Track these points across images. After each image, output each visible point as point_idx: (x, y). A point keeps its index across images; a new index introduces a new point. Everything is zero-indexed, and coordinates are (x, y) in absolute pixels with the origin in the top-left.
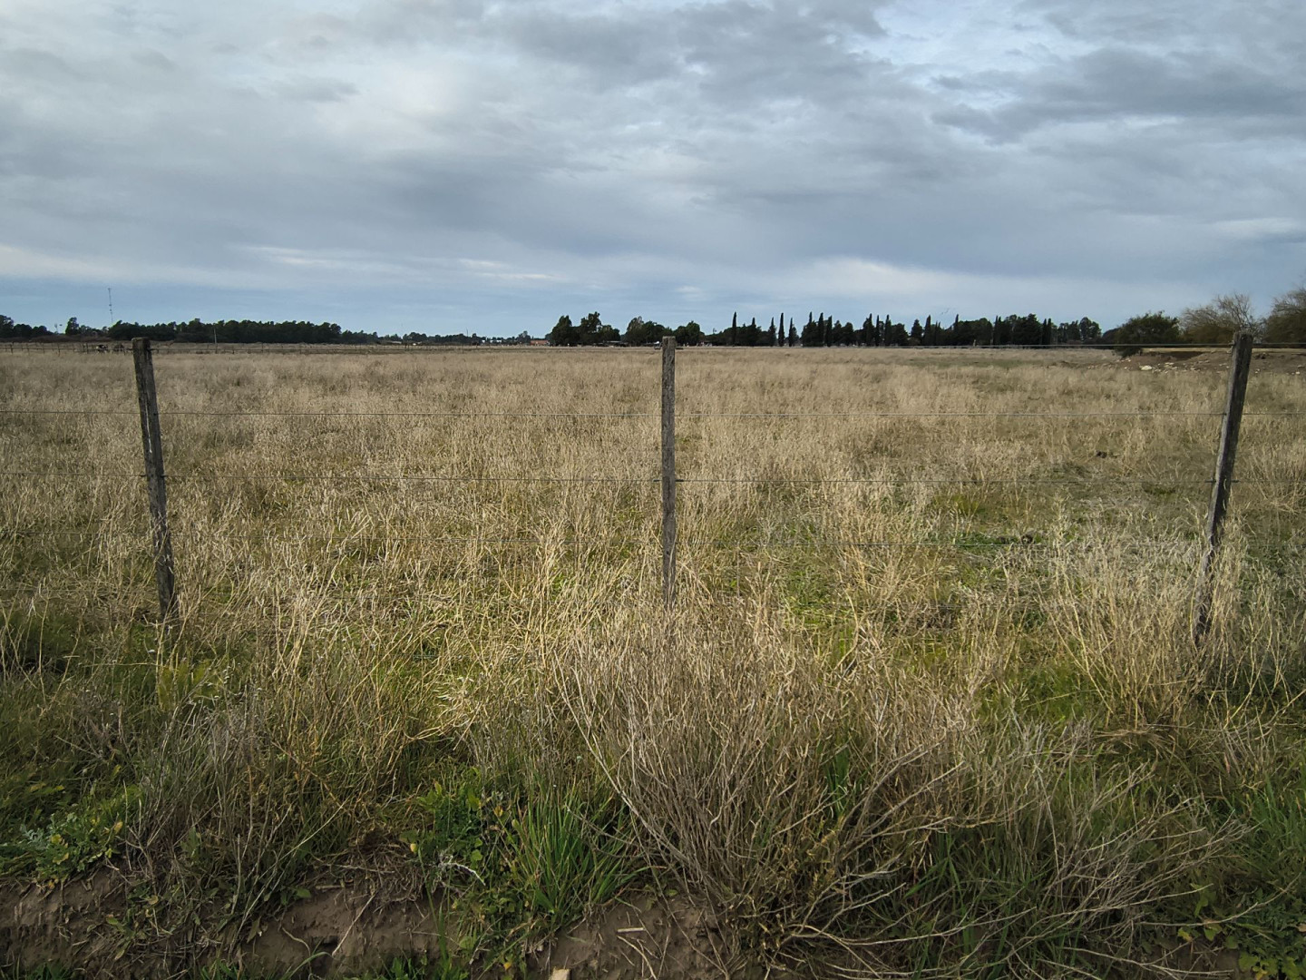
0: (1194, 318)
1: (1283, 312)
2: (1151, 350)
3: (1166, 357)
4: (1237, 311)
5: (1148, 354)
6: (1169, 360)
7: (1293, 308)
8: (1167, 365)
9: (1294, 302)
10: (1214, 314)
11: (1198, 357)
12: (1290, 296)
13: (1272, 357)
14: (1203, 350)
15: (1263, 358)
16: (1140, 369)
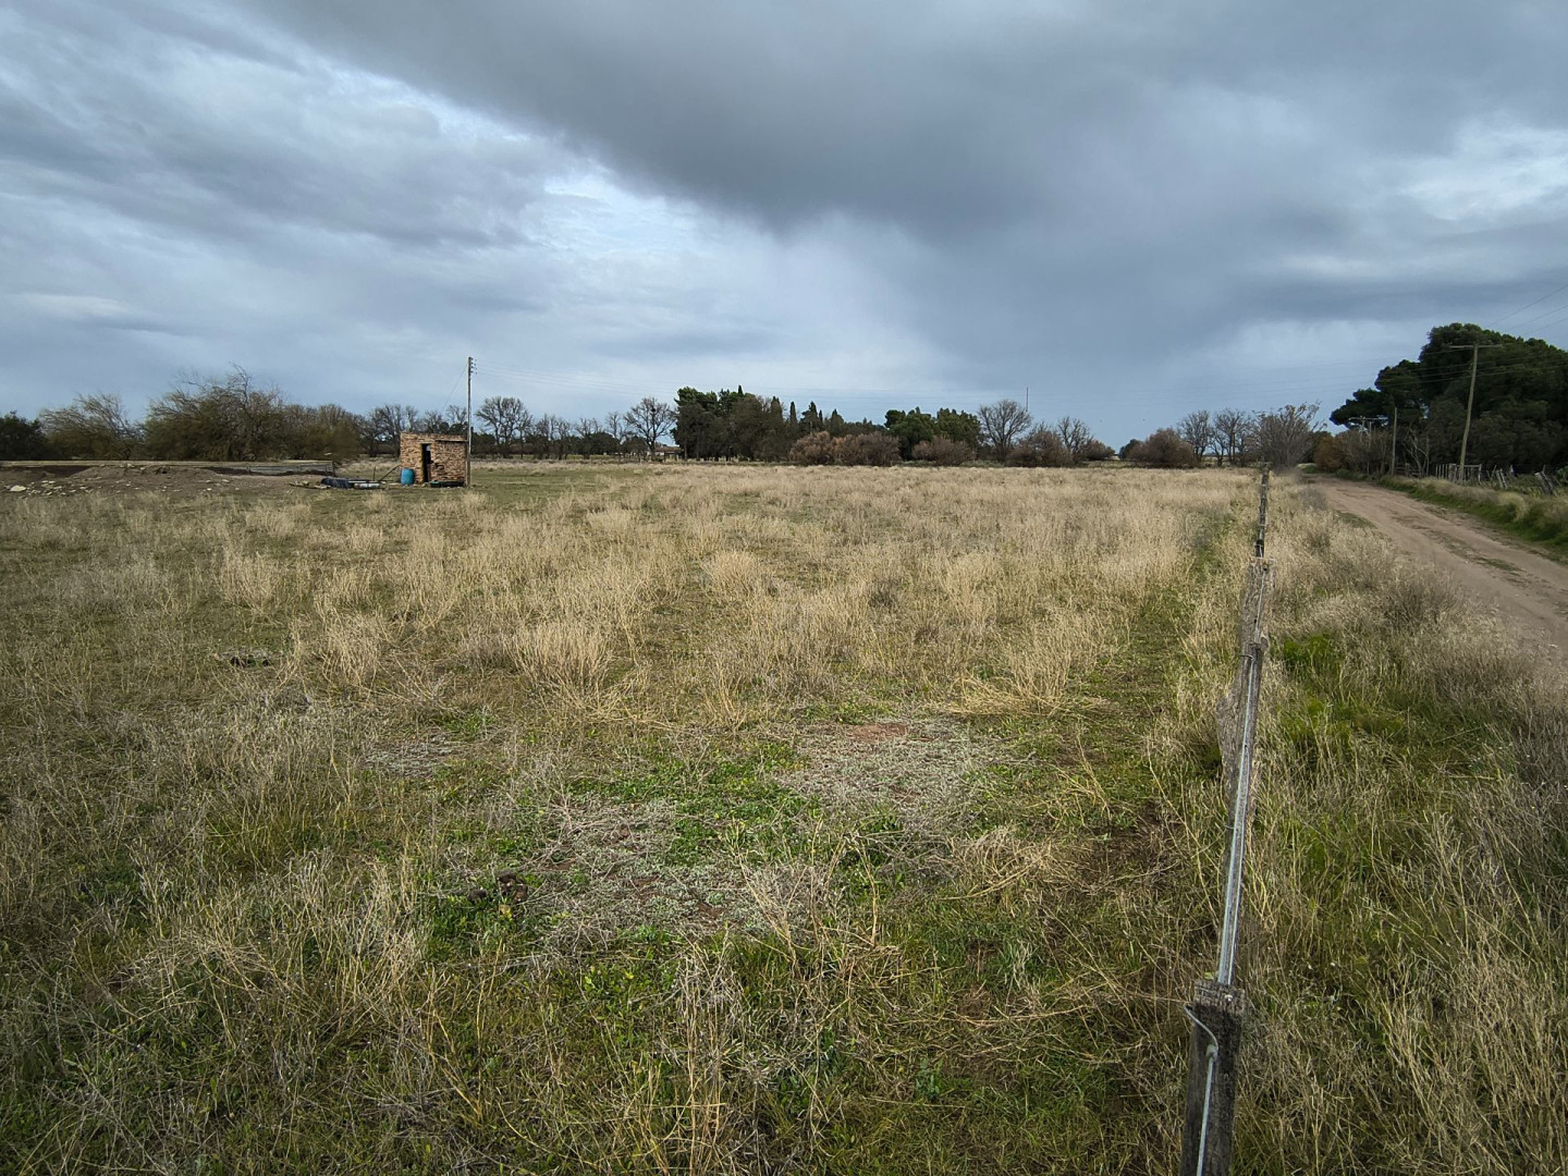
0: (57, 422)
1: (162, 417)
2: (14, 463)
3: (40, 474)
4: (107, 412)
5: (9, 469)
6: (44, 476)
7: (171, 412)
8: (46, 483)
9: (172, 405)
10: (79, 416)
11: (84, 473)
12: (165, 398)
13: (175, 472)
14: (89, 463)
15: (164, 473)
16: (8, 491)
